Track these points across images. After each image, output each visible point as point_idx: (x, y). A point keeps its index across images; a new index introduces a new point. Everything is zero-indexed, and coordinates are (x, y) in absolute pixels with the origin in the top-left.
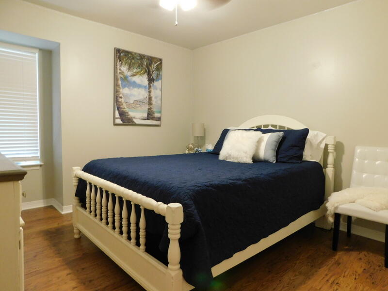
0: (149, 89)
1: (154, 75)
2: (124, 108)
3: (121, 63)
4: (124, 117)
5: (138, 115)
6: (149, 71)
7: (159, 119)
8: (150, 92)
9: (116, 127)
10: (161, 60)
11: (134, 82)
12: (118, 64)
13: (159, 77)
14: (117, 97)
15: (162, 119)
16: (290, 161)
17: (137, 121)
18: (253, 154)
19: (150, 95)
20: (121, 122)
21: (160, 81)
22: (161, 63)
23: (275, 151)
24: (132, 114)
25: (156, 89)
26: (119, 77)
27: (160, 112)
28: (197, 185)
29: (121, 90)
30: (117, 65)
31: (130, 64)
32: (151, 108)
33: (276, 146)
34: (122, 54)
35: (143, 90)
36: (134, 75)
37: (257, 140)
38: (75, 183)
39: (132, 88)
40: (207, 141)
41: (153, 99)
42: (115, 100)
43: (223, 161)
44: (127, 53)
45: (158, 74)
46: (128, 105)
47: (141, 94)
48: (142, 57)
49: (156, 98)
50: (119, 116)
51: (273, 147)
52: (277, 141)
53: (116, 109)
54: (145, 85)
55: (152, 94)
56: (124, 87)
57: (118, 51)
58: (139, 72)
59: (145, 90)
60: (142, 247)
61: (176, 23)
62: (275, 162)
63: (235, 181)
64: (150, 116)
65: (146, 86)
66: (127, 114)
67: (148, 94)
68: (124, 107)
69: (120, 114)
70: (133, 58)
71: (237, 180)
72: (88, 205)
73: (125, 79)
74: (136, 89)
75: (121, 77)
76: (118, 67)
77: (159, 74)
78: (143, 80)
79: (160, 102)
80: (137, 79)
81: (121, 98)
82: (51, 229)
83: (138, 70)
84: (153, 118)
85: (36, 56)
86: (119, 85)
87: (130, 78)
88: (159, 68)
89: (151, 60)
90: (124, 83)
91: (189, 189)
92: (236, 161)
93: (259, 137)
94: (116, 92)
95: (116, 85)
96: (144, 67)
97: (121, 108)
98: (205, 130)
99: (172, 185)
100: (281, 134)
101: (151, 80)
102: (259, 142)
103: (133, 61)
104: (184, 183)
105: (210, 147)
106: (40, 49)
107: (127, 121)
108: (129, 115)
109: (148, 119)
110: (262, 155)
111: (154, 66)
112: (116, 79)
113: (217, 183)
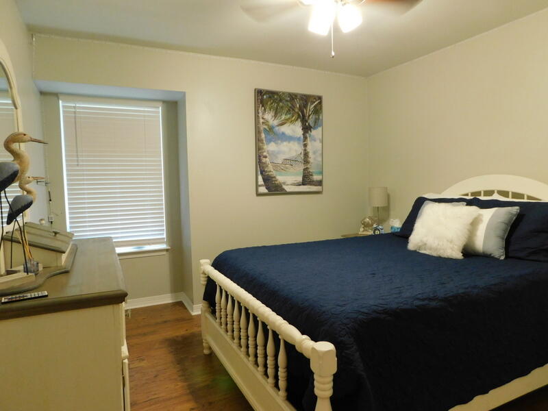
0: (304, 141)
1: (311, 121)
2: (270, 171)
3: (265, 110)
4: (270, 184)
5: (289, 179)
6: (304, 116)
7: (320, 183)
8: (305, 145)
9: (259, 197)
10: (320, 98)
11: (283, 134)
12: (260, 111)
13: (318, 123)
14: (260, 156)
15: (324, 183)
16: (531, 258)
17: (288, 189)
18: (464, 243)
19: (305, 150)
20: (266, 191)
21: (320, 129)
22: (320, 103)
23: (503, 239)
24: (280, 178)
25: (315, 141)
26: (262, 128)
27: (321, 173)
28: (362, 310)
29: (265, 147)
30: (258, 113)
31: (277, 108)
32: (307, 168)
33: (505, 231)
34: (265, 97)
35: (296, 143)
36: (282, 124)
37: (471, 221)
38: (203, 281)
39: (279, 142)
40: (392, 213)
41: (311, 155)
42: (258, 161)
43: (415, 252)
44: (272, 94)
45: (316, 119)
46: (275, 165)
47: (294, 149)
48: (293, 97)
49: (314, 153)
50: (263, 183)
51: (500, 232)
52: (506, 222)
53: (259, 173)
54: (299, 136)
55: (309, 148)
56: (269, 141)
57: (259, 93)
58: (289, 118)
59: (299, 143)
60: (282, 393)
61: (333, 54)
62: (502, 258)
63: (426, 302)
64: (306, 179)
65: (300, 138)
66: (274, 179)
67: (303, 148)
68: (270, 169)
69: (264, 180)
70: (281, 100)
71: (430, 299)
72: (217, 314)
73: (271, 130)
74: (285, 143)
75: (265, 129)
76: (260, 115)
77: (319, 119)
78: (296, 129)
79: (320, 159)
80: (287, 129)
81: (266, 157)
82: (177, 337)
83: (289, 116)
84: (312, 183)
85: (159, 111)
86: (262, 140)
87: (277, 128)
88: (318, 110)
89: (306, 99)
90: (269, 137)
91: (348, 318)
92: (434, 254)
93: (475, 215)
94: (259, 149)
95: (258, 140)
96: (297, 110)
97: (266, 172)
98: (388, 196)
99: (324, 309)
100: (515, 209)
101: (307, 129)
102: (474, 223)
103: (281, 104)
104: (341, 306)
105: (397, 223)
106: (164, 102)
107: (274, 188)
108: (276, 181)
109: (303, 184)
110: (480, 244)
111: (311, 107)
112: (258, 132)
113: (394, 306)
